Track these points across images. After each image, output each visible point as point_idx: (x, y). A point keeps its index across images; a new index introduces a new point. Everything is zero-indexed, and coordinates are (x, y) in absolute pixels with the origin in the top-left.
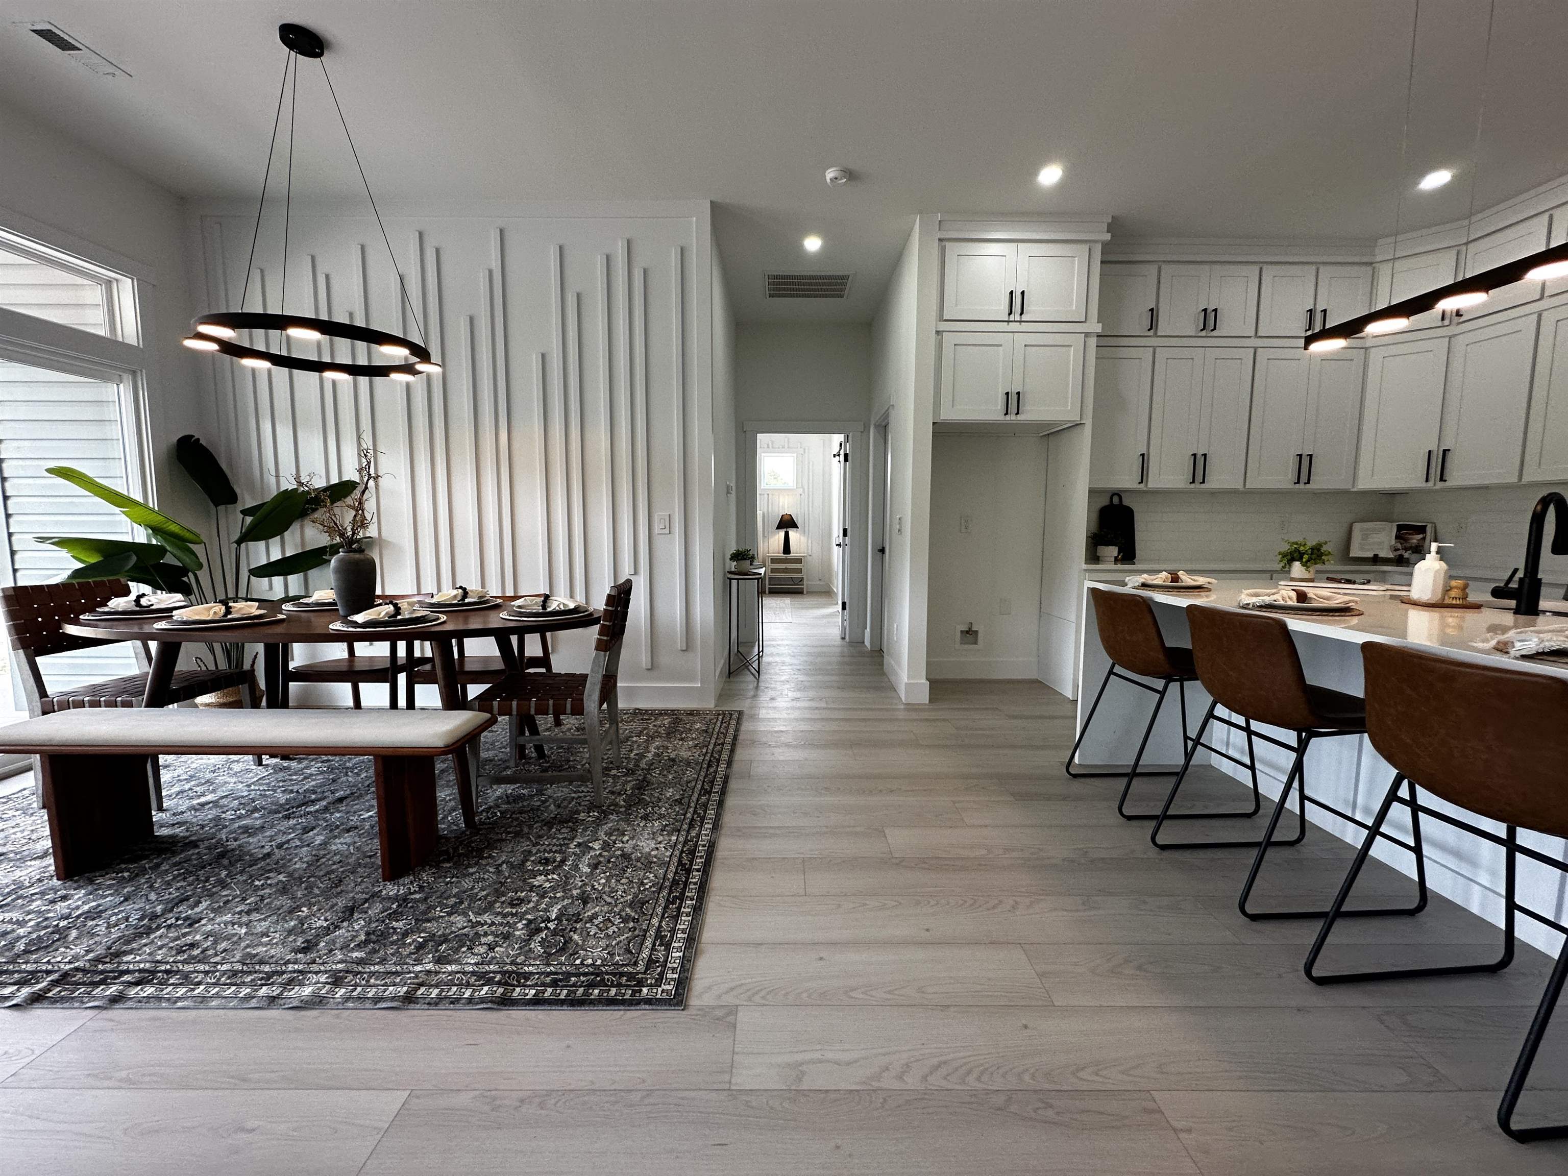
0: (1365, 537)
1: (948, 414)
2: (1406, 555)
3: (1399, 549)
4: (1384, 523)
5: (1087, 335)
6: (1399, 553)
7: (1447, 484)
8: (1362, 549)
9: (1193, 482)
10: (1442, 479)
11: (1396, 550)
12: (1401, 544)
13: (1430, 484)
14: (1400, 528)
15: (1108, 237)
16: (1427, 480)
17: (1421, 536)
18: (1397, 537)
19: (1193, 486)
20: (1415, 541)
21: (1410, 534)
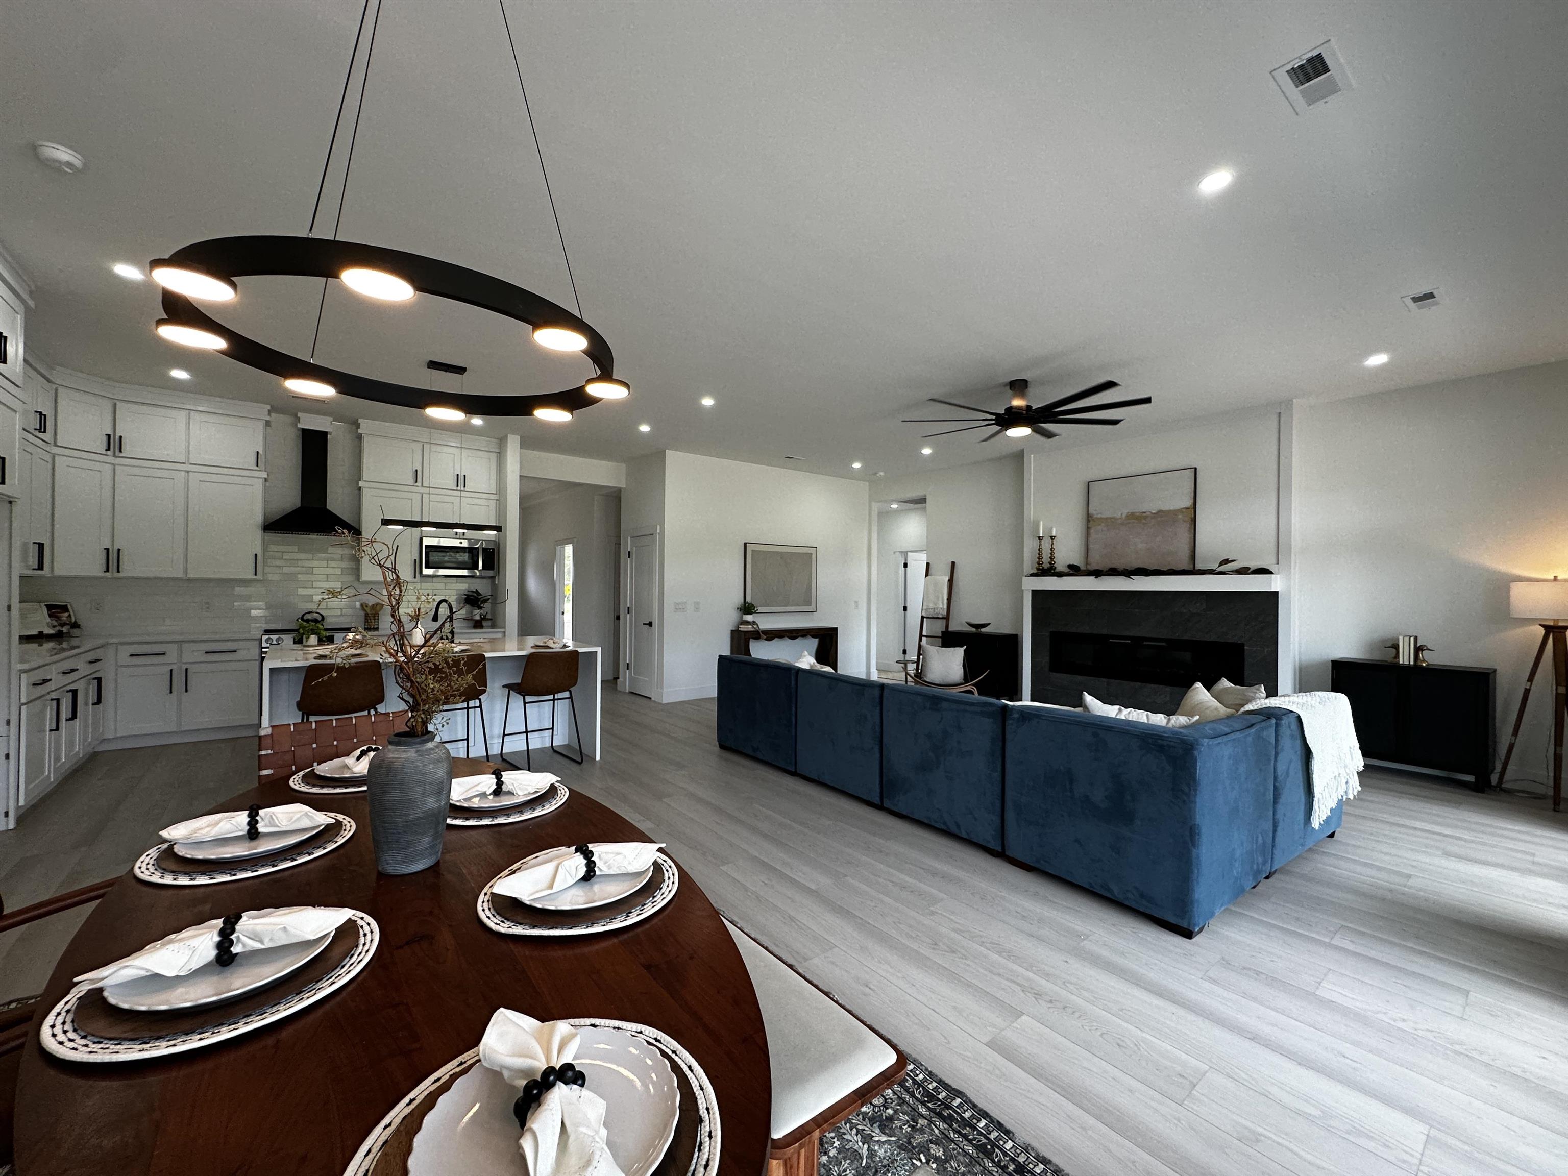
2: (65, 629)
4: (34, 604)
6: (57, 628)
7: (121, 575)
8: (26, 628)
10: (117, 572)
11: (54, 627)
12: (56, 621)
14: (50, 607)
17: (67, 614)
18: (50, 616)
20: (65, 618)
21: (60, 613)
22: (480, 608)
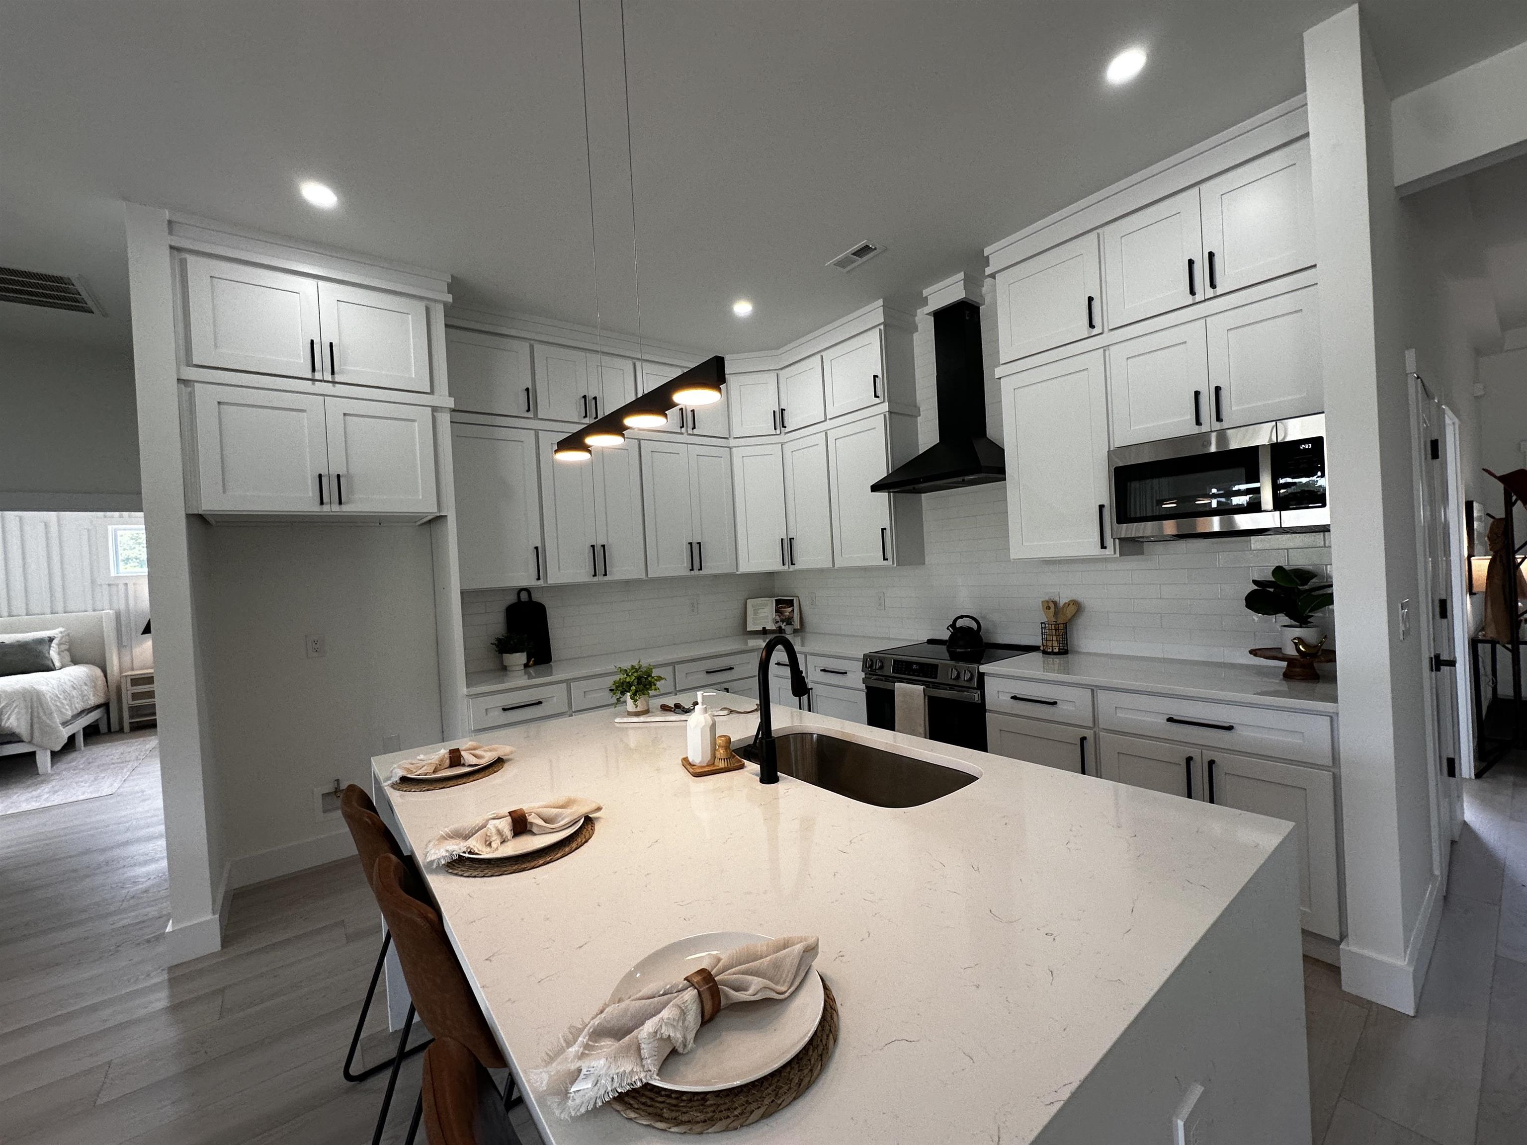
0: (756, 613)
1: (217, 503)
2: (783, 626)
3: (778, 622)
4: (767, 599)
5: (435, 409)
6: (778, 625)
7: (796, 567)
8: (755, 624)
9: (595, 575)
10: (792, 564)
12: (779, 616)
13: (786, 567)
14: (778, 602)
15: (449, 298)
16: (784, 565)
17: (791, 609)
18: (776, 611)
19: (596, 579)
20: (788, 614)
21: (784, 608)
22: (1302, 621)
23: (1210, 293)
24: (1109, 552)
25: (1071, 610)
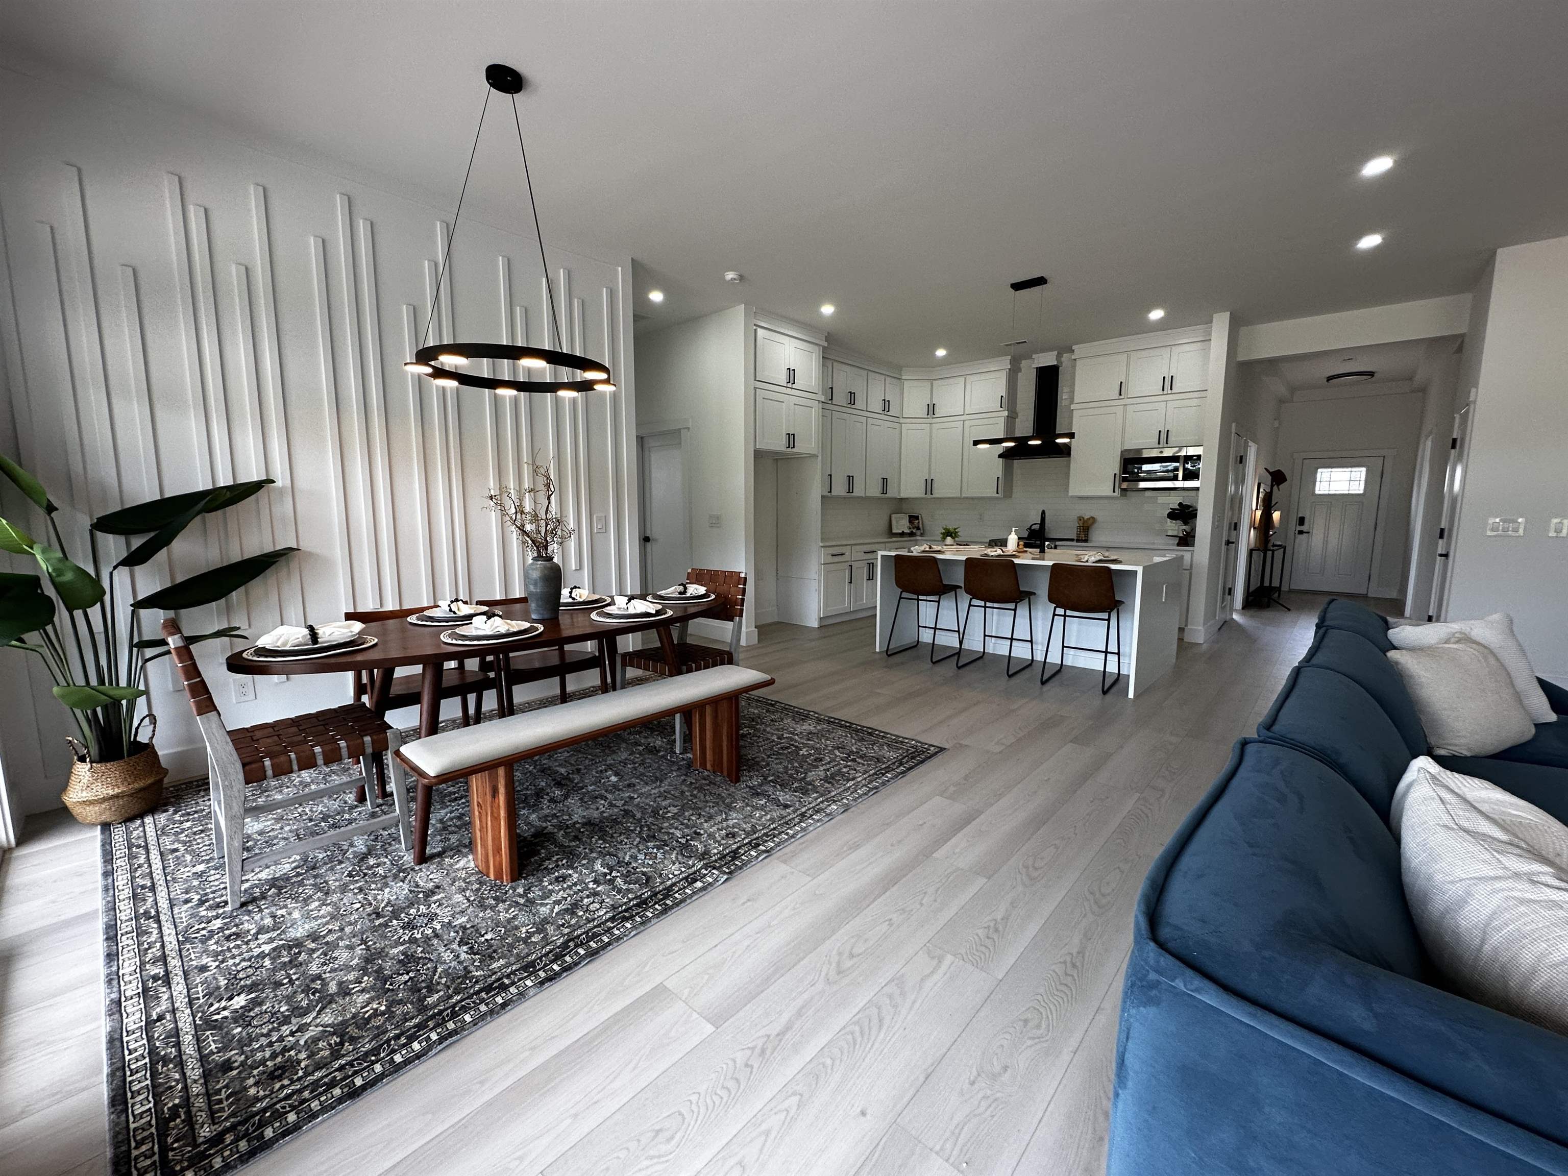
0: (897, 522)
1: (761, 446)
2: (914, 531)
4: (904, 512)
5: (818, 401)
7: (934, 496)
11: (910, 528)
12: (911, 525)
13: (927, 496)
14: (910, 517)
15: (826, 344)
16: (924, 494)
17: (919, 521)
18: (909, 522)
19: (848, 494)
20: (917, 524)
21: (915, 521)
22: (1186, 523)
23: (1170, 392)
24: (1116, 494)
25: (1090, 522)
